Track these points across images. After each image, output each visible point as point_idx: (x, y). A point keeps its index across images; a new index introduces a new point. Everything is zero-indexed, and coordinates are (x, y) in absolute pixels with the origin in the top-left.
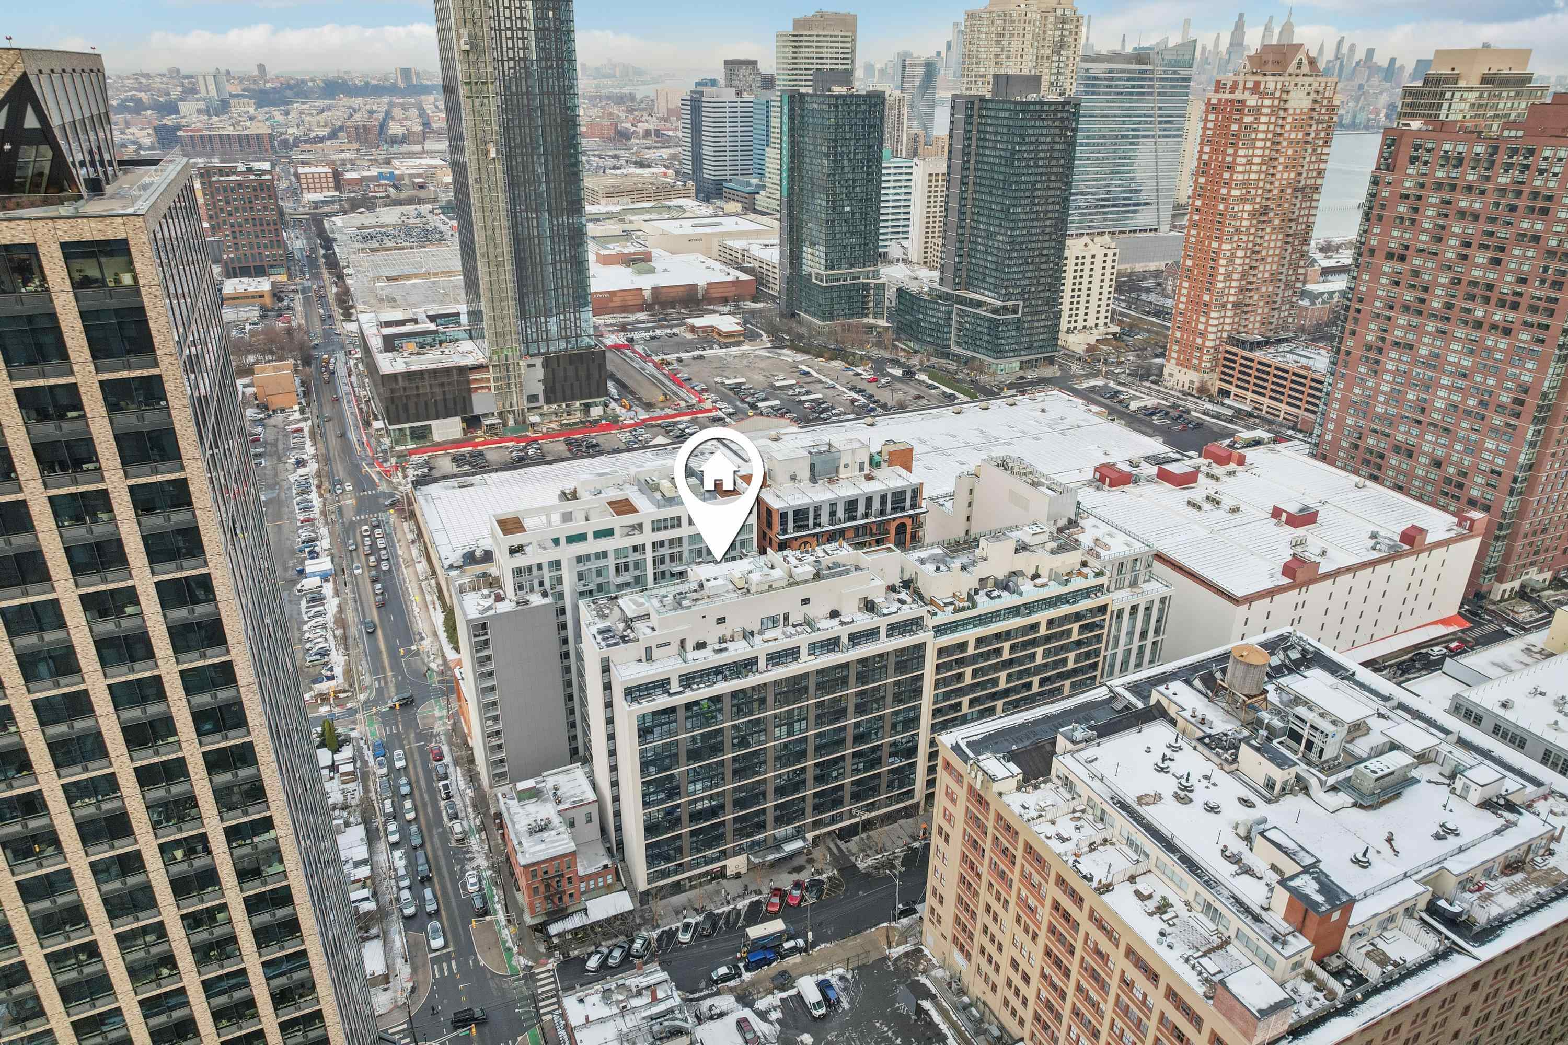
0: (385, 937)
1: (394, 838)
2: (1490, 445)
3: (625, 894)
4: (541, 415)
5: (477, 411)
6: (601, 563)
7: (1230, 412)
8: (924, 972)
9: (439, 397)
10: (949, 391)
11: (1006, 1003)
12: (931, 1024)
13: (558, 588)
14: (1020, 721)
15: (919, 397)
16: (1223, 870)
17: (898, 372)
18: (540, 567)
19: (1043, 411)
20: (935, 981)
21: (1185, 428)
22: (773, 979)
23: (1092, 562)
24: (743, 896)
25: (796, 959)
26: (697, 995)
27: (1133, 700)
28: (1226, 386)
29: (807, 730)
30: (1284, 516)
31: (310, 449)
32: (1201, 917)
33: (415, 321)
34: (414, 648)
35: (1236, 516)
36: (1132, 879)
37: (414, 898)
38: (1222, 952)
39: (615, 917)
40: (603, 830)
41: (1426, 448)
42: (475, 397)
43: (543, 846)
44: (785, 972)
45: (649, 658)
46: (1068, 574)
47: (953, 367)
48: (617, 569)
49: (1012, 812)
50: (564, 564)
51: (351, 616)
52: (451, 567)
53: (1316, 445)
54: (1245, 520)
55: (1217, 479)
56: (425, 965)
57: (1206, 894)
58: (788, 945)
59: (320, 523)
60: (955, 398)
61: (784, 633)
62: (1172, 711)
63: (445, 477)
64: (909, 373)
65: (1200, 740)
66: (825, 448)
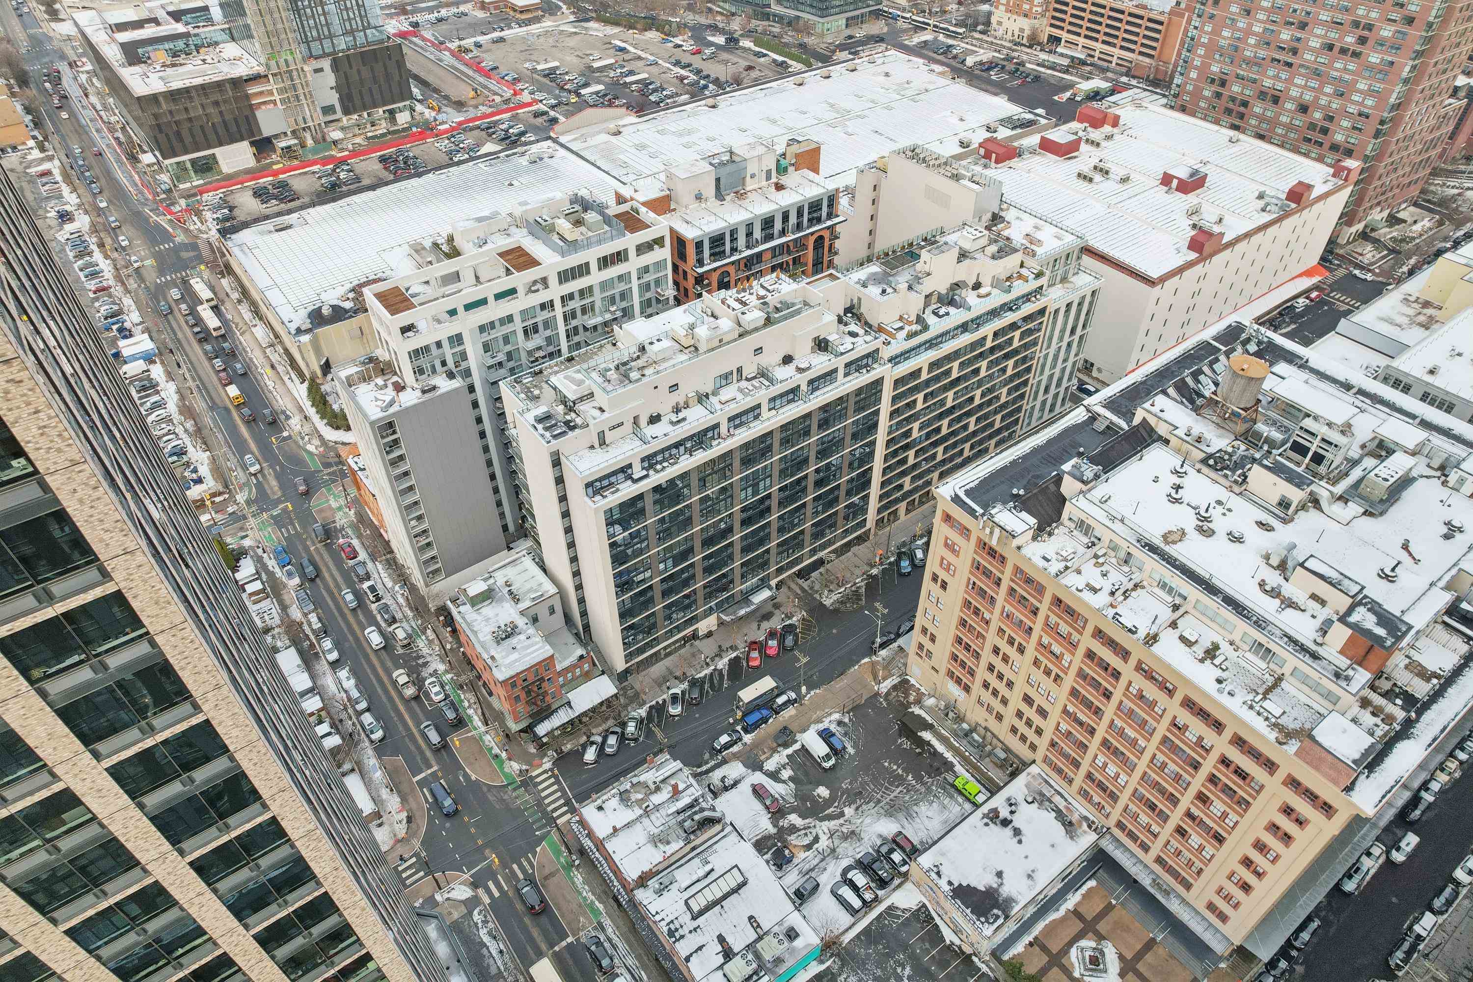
0: (359, 768)
1: (334, 656)
2: (1362, 86)
3: (605, 678)
4: (343, 129)
5: (267, 132)
6: (507, 329)
7: (1065, 62)
8: (918, 702)
9: (217, 119)
10: (780, 58)
11: (1014, 730)
12: (935, 754)
13: (464, 365)
14: (1011, 459)
15: (750, 68)
16: (1266, 606)
17: (720, 40)
18: (439, 344)
19: (887, 75)
20: (929, 710)
21: (1024, 83)
22: (776, 738)
23: (1029, 262)
24: (719, 655)
25: (790, 711)
26: (704, 768)
27: (1115, 419)
28: (1057, 32)
29: (771, 486)
30: (1175, 183)
31: (71, 199)
32: (1249, 655)
33: (155, 21)
34: (285, 434)
35: (1126, 186)
36: (1174, 625)
37: (377, 720)
38: (1278, 690)
39: (601, 704)
40: (568, 619)
41: (1294, 92)
42: (260, 114)
43: (515, 656)
44: (785, 728)
45: (603, 443)
46: (1009, 279)
47: (776, 29)
48: (526, 332)
49: (1034, 566)
50: (466, 338)
51: (200, 404)
52: (299, 331)
53: (1176, 96)
54: (1137, 190)
55: (1098, 145)
56: (413, 790)
57: (1256, 635)
58: (780, 700)
59: (117, 291)
60: (788, 66)
61: (741, 390)
62: (1162, 430)
63: (256, 221)
64: (732, 41)
65: (1204, 461)
66: (725, 158)
